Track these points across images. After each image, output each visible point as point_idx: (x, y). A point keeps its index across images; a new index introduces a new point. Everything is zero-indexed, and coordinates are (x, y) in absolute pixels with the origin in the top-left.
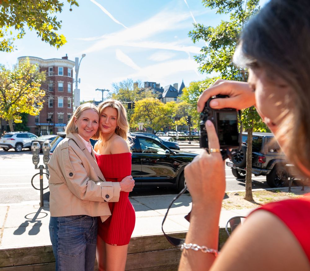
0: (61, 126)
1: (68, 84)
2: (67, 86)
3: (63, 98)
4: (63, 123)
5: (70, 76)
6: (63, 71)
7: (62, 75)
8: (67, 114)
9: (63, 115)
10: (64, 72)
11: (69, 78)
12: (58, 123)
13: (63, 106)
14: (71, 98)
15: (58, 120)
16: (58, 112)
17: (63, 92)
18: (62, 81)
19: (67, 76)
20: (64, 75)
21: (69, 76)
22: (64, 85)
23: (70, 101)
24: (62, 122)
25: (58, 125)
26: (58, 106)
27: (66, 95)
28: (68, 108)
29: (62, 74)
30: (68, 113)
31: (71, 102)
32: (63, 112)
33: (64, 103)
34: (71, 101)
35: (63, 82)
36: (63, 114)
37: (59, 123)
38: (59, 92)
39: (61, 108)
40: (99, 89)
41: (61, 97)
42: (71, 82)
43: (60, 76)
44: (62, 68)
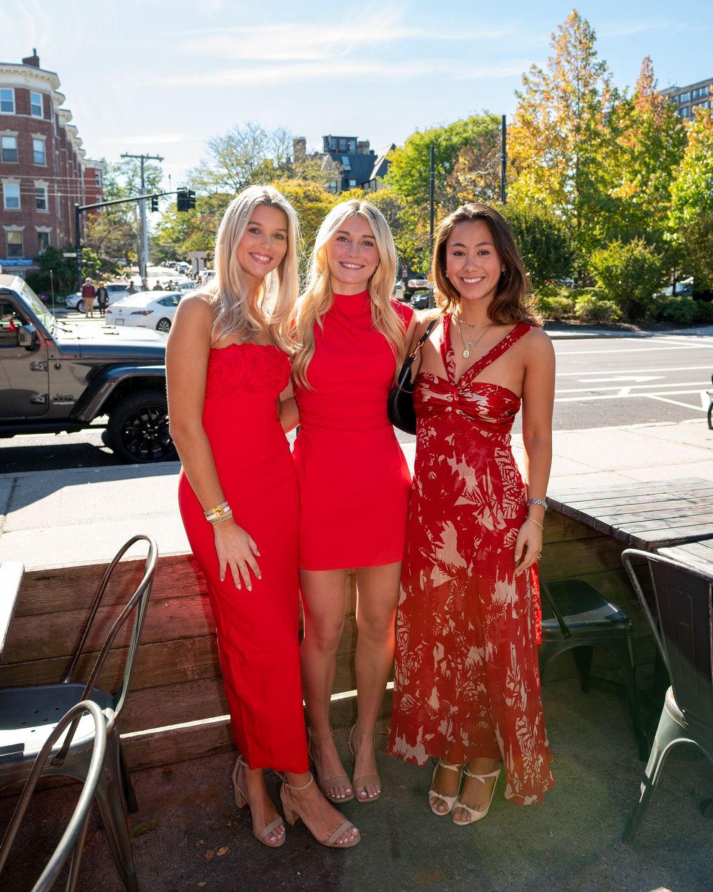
0: (15, 265)
1: (32, 139)
2: (32, 145)
3: (19, 180)
4: (23, 257)
5: (40, 115)
6: (14, 101)
7: (13, 113)
8: (35, 230)
9: (21, 232)
10: (16, 102)
11: (35, 120)
12: (8, 257)
13: (19, 207)
14: (45, 180)
15: (7, 246)
16: (7, 225)
17: (17, 163)
18: (12, 130)
19: (29, 114)
20: (17, 113)
21: (34, 116)
22: (19, 143)
23: (42, 191)
24: (21, 255)
25: (8, 261)
26: (5, 207)
27: (28, 174)
28: (39, 211)
29: (12, 111)
30: (40, 225)
31: (46, 194)
32: (20, 225)
33: (21, 195)
34: (46, 191)
35: (16, 133)
36: (22, 228)
37: (10, 258)
38: (5, 163)
39: (14, 213)
40: (129, 154)
41: (11, 178)
42: (43, 134)
43: (7, 117)
44: (11, 91)
